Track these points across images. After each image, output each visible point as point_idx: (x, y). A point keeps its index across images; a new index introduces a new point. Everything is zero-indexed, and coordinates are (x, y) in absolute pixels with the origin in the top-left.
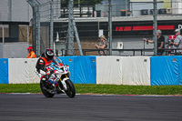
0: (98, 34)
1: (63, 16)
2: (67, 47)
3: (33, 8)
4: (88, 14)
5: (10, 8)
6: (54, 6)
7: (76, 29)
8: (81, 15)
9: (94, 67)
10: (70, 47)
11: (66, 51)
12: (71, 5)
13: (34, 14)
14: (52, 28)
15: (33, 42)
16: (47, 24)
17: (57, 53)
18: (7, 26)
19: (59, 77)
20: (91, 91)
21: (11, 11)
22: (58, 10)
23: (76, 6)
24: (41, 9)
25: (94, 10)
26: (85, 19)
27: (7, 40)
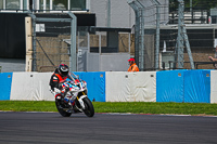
0: (213, 44)
1: (171, 22)
2: (176, 59)
3: (136, 12)
4: (202, 19)
5: (109, 12)
6: (161, 10)
7: (187, 38)
8: (193, 20)
9: (208, 83)
10: (179, 59)
11: (175, 64)
12: (181, 9)
13: (137, 19)
14: (158, 36)
15: (136, 52)
16: (153, 31)
17: (164, 66)
18: (105, 33)
19: (75, 94)
20: (203, 112)
21: (109, 15)
22: (166, 15)
23: (187, 10)
24: (146, 14)
25: (209, 15)
26: (198, 26)
27: (105, 50)
